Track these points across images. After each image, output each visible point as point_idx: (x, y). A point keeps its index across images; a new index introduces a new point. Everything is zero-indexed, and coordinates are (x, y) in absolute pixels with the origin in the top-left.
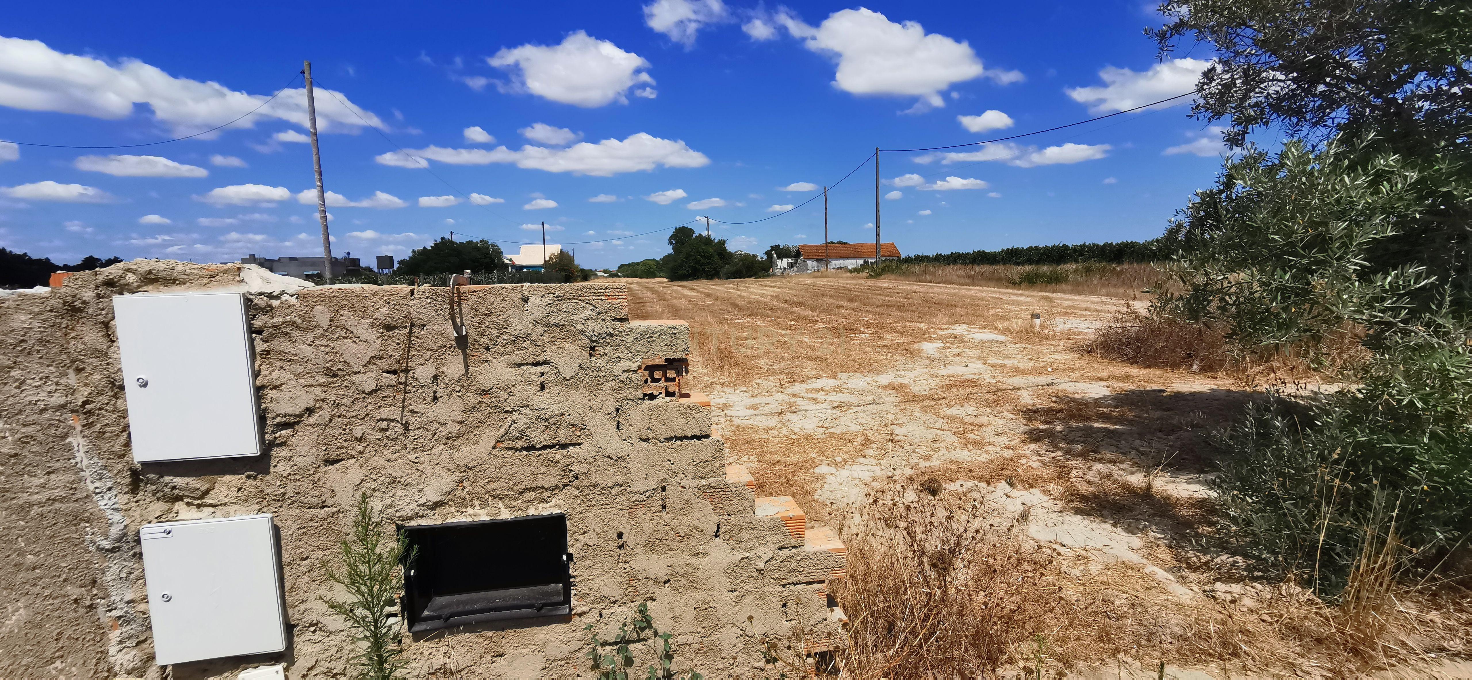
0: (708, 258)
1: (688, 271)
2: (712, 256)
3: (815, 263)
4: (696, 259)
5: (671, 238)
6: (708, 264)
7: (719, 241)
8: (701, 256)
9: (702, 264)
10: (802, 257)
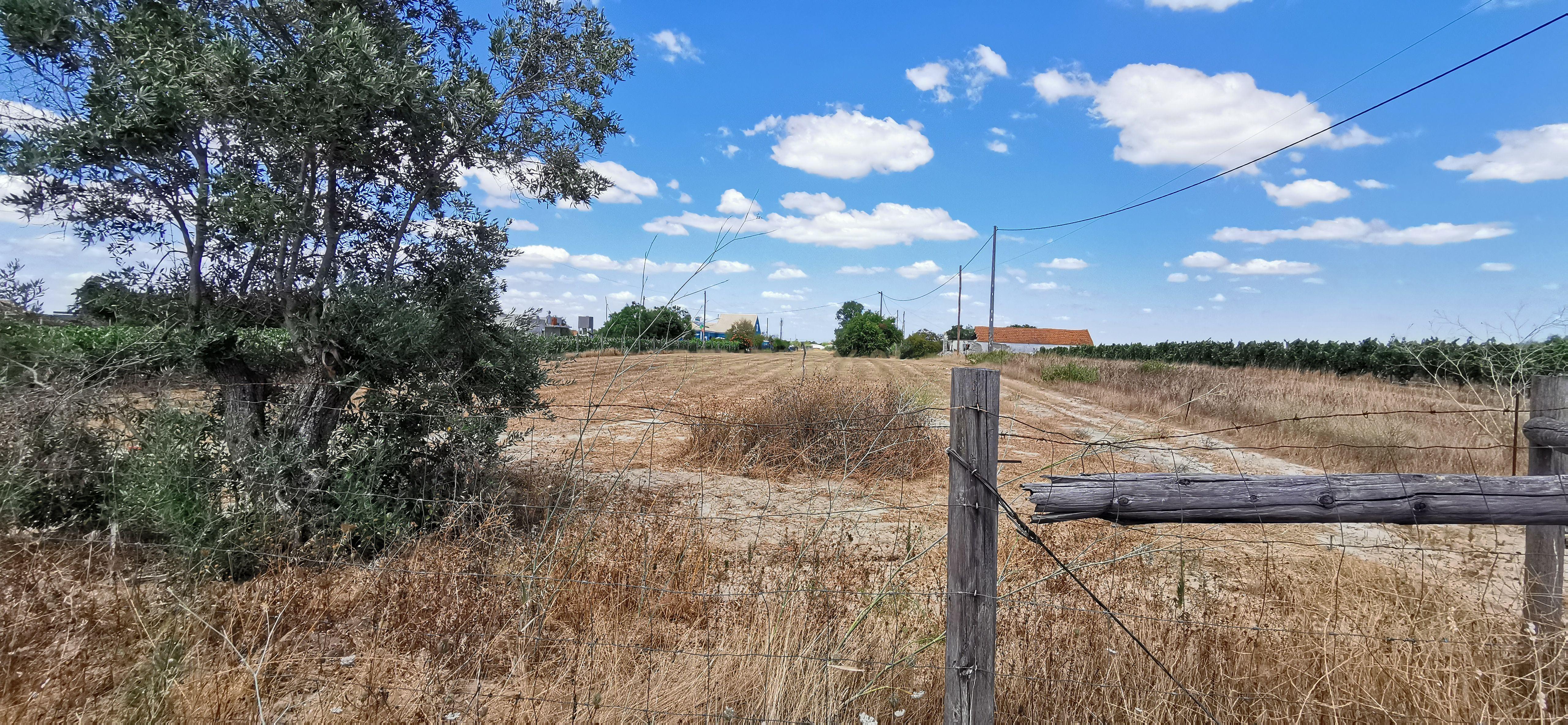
1: (851, 349)
5: (840, 312)
9: (866, 342)
10: (975, 340)
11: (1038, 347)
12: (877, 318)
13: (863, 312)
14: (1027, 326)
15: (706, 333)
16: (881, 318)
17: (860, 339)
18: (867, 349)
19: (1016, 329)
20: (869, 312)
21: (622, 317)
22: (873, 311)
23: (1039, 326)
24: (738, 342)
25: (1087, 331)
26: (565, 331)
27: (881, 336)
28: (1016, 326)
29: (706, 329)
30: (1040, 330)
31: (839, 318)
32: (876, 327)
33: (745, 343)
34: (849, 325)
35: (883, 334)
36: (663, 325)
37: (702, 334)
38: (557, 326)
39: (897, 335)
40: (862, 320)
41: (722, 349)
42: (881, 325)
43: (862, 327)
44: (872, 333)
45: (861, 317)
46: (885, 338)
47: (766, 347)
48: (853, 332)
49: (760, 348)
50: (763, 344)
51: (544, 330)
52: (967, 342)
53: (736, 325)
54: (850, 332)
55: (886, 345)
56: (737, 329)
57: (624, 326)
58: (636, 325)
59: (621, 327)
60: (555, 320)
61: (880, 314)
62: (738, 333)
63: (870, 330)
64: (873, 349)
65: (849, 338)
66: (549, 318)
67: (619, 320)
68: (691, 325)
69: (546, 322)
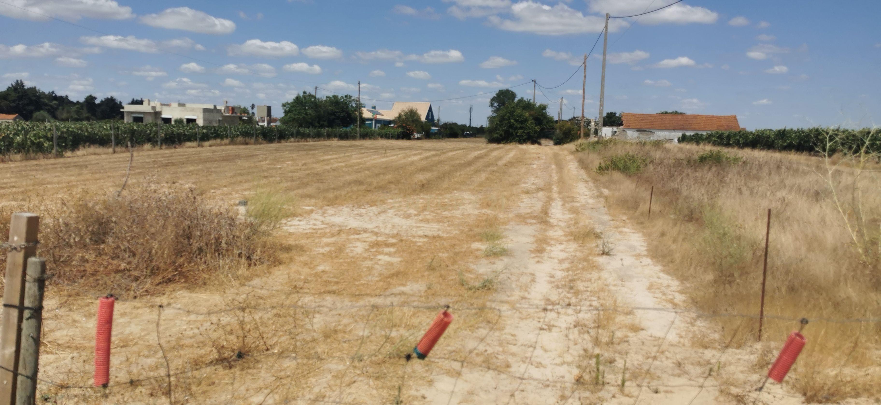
0: (522, 122)
1: (501, 135)
2: (526, 120)
3: (636, 134)
4: (510, 123)
5: (493, 99)
6: (521, 128)
7: (540, 107)
8: (516, 121)
9: (516, 128)
10: (622, 127)
11: (680, 134)
12: (527, 106)
13: (516, 100)
14: (676, 113)
15: (377, 121)
16: (534, 105)
17: (511, 126)
18: (518, 136)
19: (665, 116)
20: (521, 101)
21: (293, 107)
22: (525, 99)
23: (689, 113)
24: (400, 130)
25: (735, 117)
26: (250, 120)
27: (531, 123)
28: (666, 113)
29: (379, 117)
30: (689, 116)
31: (492, 105)
32: (527, 114)
33: (409, 130)
34: (502, 113)
35: (533, 121)
36: (333, 113)
37: (374, 122)
38: (234, 115)
39: (547, 122)
40: (513, 108)
41: (382, 137)
42: (532, 112)
43: (512, 115)
44: (522, 121)
45: (513, 105)
46: (536, 125)
47: (435, 134)
48: (505, 120)
49: (428, 135)
50: (432, 131)
51: (220, 119)
52: (615, 129)
53: (403, 114)
54: (502, 119)
55: (536, 132)
56: (404, 117)
57: (295, 115)
58: (306, 114)
59: (292, 116)
60: (233, 109)
61: (532, 101)
62: (403, 121)
63: (520, 117)
64: (522, 136)
65: (500, 126)
66: (227, 108)
67: (290, 109)
68: (362, 113)
69: (223, 111)
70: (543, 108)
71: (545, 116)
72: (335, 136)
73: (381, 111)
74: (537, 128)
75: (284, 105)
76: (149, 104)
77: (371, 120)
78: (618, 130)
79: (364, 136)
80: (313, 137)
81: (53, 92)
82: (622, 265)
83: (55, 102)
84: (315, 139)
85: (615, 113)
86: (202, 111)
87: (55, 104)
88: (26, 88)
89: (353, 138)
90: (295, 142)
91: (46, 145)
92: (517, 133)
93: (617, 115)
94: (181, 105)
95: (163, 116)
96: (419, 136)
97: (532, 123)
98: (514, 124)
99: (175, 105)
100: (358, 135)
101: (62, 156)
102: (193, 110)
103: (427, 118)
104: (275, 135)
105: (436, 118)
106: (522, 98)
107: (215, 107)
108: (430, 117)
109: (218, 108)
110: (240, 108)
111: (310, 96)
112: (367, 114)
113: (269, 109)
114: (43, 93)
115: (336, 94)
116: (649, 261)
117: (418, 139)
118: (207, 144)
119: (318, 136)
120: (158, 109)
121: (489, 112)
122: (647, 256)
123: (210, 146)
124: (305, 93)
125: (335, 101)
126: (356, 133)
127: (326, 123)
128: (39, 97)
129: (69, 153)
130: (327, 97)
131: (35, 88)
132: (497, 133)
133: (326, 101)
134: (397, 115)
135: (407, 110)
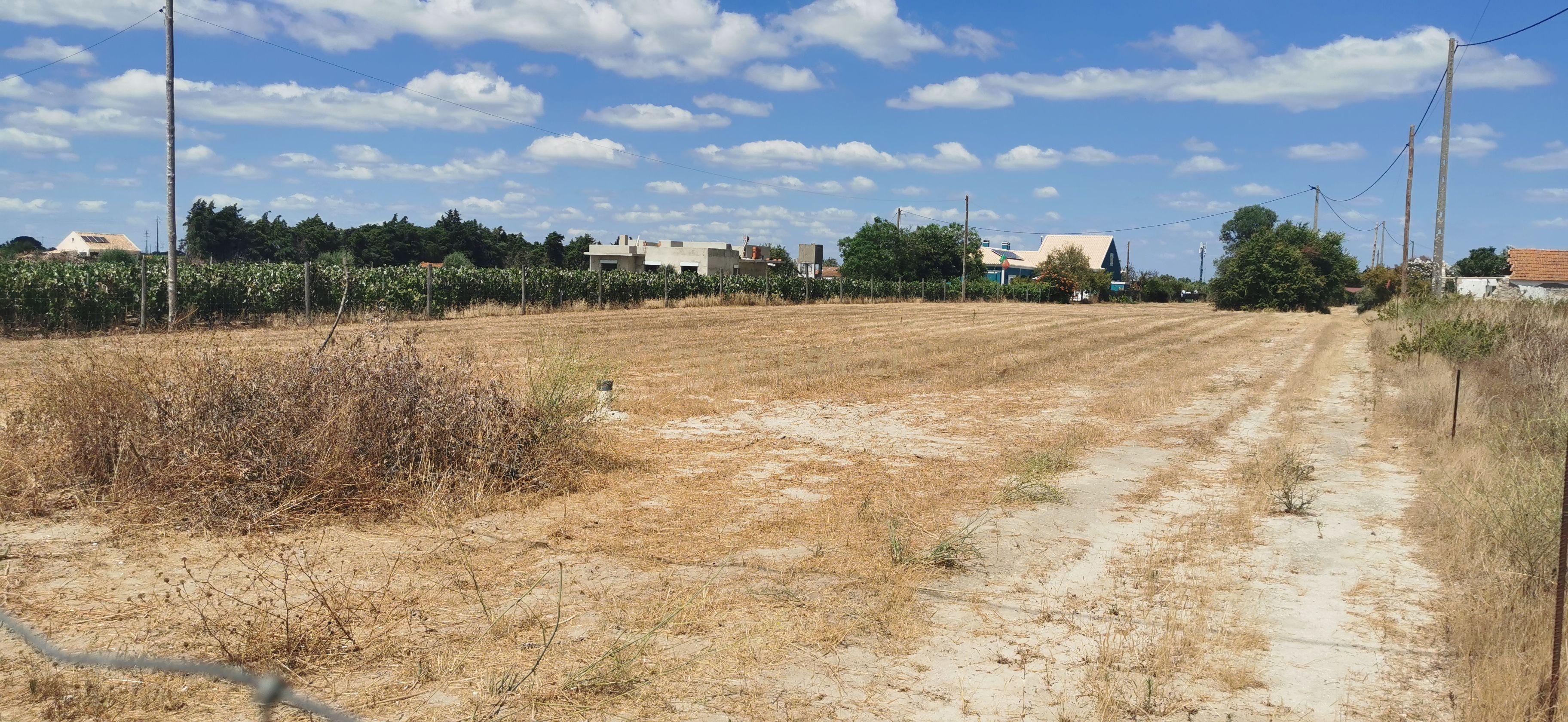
0: (1286, 268)
1: (1242, 292)
2: (1296, 265)
3: (1541, 292)
4: (1259, 269)
5: (1227, 227)
6: (1286, 280)
7: (1327, 239)
8: (1273, 265)
9: (1274, 281)
10: (1507, 277)
12: (1301, 237)
13: (1276, 225)
15: (1010, 270)
16: (1315, 236)
17: (1263, 276)
18: (1278, 296)
20: (1287, 226)
21: (858, 244)
22: (1295, 224)
27: (1306, 270)
29: (1012, 263)
31: (1226, 237)
32: (1297, 253)
33: (1064, 285)
34: (1244, 249)
35: (1310, 266)
36: (927, 256)
37: (1003, 271)
38: (760, 260)
39: (1342, 270)
40: (1268, 240)
41: (1010, 297)
42: (1309, 249)
43: (1266, 255)
44: (1286, 265)
45: (1268, 234)
46: (1317, 275)
47: (1120, 293)
48: (1250, 263)
49: (1105, 295)
50: (1113, 289)
51: (736, 266)
52: (1493, 281)
53: (1055, 255)
54: (1244, 262)
55: (1316, 288)
56: (1057, 262)
57: (860, 259)
58: (880, 258)
59: (856, 260)
60: (759, 250)
61: (1310, 227)
62: (1054, 270)
63: (1282, 258)
64: (1287, 296)
65: (1240, 276)
66: (748, 248)
67: (853, 249)
68: (981, 256)
69: (741, 254)
70: (1334, 241)
71: (1338, 257)
72: (918, 295)
73: (1017, 253)
74: (1320, 281)
75: (841, 244)
76: (626, 244)
77: (998, 268)
78: (1500, 283)
79: (973, 296)
80: (876, 296)
81: (500, 229)
82: (1321, 537)
83: (502, 243)
84: (880, 299)
85: (1492, 250)
86: (706, 252)
87: (503, 247)
88: (462, 221)
89: (953, 297)
90: (841, 302)
91: (416, 299)
92: (1276, 290)
93: (1498, 253)
94: (676, 244)
95: (648, 262)
96: (1085, 296)
97: (1308, 270)
98: (1269, 272)
99: (666, 244)
100: (963, 293)
101: (441, 317)
102: (692, 252)
103: (1105, 264)
104: (804, 291)
105: (1123, 265)
106: (1289, 223)
107: (729, 246)
108: (1112, 264)
109: (734, 248)
110: (769, 249)
111: (887, 225)
112: (989, 257)
113: (819, 249)
114: (486, 230)
115: (935, 223)
116: (1396, 533)
117: (1084, 302)
118: (682, 302)
119: (886, 294)
120: (639, 252)
121: (1218, 250)
122: (1396, 522)
123: (687, 306)
124: (877, 220)
125: (931, 235)
126: (961, 290)
127: (913, 273)
128: (480, 237)
129: (453, 314)
130: (919, 228)
131: (475, 221)
132: (1234, 290)
133: (914, 233)
134: (1045, 259)
135: (1062, 250)
